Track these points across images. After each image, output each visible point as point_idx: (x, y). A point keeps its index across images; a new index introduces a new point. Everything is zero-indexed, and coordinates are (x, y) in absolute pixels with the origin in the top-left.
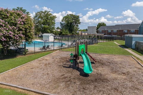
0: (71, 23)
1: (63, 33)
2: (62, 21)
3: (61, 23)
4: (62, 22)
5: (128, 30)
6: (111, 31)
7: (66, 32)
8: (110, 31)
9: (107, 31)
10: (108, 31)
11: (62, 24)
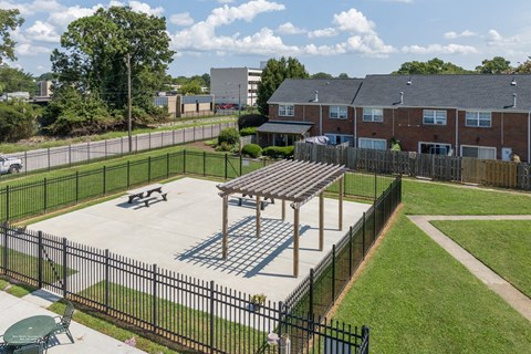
0: (117, 59)
1: (69, 115)
2: (65, 44)
3: (56, 52)
4: (62, 50)
5: (451, 113)
6: (344, 113)
7: (88, 109)
8: (339, 111)
9: (326, 109)
10: (332, 110)
11: (64, 62)
